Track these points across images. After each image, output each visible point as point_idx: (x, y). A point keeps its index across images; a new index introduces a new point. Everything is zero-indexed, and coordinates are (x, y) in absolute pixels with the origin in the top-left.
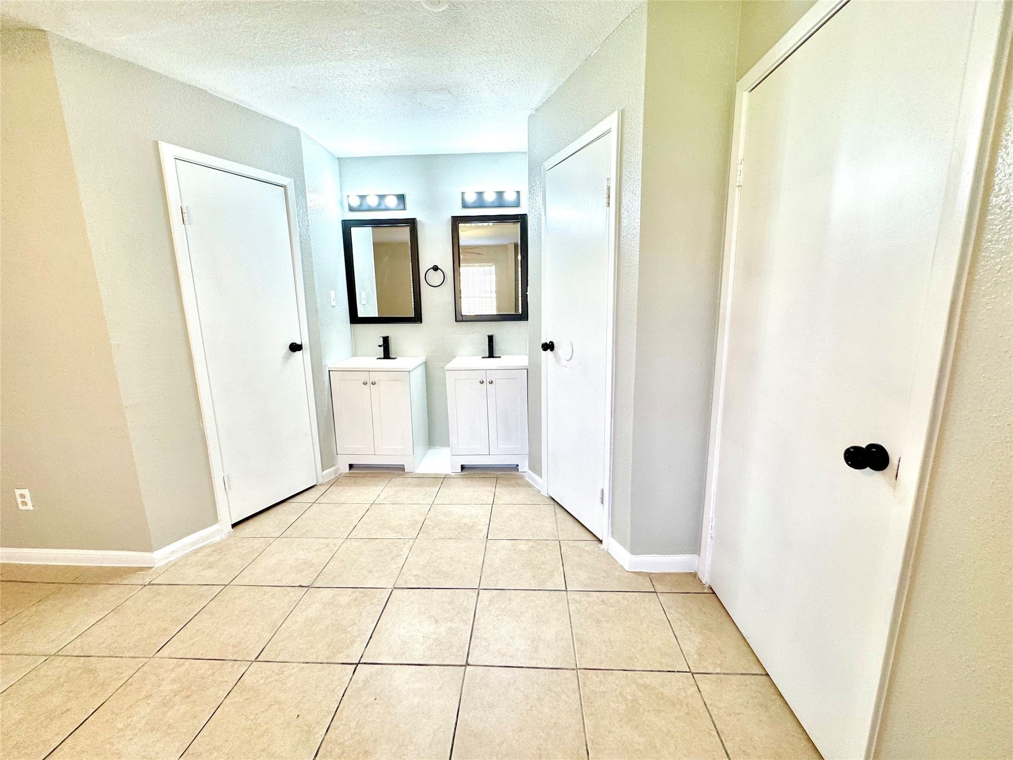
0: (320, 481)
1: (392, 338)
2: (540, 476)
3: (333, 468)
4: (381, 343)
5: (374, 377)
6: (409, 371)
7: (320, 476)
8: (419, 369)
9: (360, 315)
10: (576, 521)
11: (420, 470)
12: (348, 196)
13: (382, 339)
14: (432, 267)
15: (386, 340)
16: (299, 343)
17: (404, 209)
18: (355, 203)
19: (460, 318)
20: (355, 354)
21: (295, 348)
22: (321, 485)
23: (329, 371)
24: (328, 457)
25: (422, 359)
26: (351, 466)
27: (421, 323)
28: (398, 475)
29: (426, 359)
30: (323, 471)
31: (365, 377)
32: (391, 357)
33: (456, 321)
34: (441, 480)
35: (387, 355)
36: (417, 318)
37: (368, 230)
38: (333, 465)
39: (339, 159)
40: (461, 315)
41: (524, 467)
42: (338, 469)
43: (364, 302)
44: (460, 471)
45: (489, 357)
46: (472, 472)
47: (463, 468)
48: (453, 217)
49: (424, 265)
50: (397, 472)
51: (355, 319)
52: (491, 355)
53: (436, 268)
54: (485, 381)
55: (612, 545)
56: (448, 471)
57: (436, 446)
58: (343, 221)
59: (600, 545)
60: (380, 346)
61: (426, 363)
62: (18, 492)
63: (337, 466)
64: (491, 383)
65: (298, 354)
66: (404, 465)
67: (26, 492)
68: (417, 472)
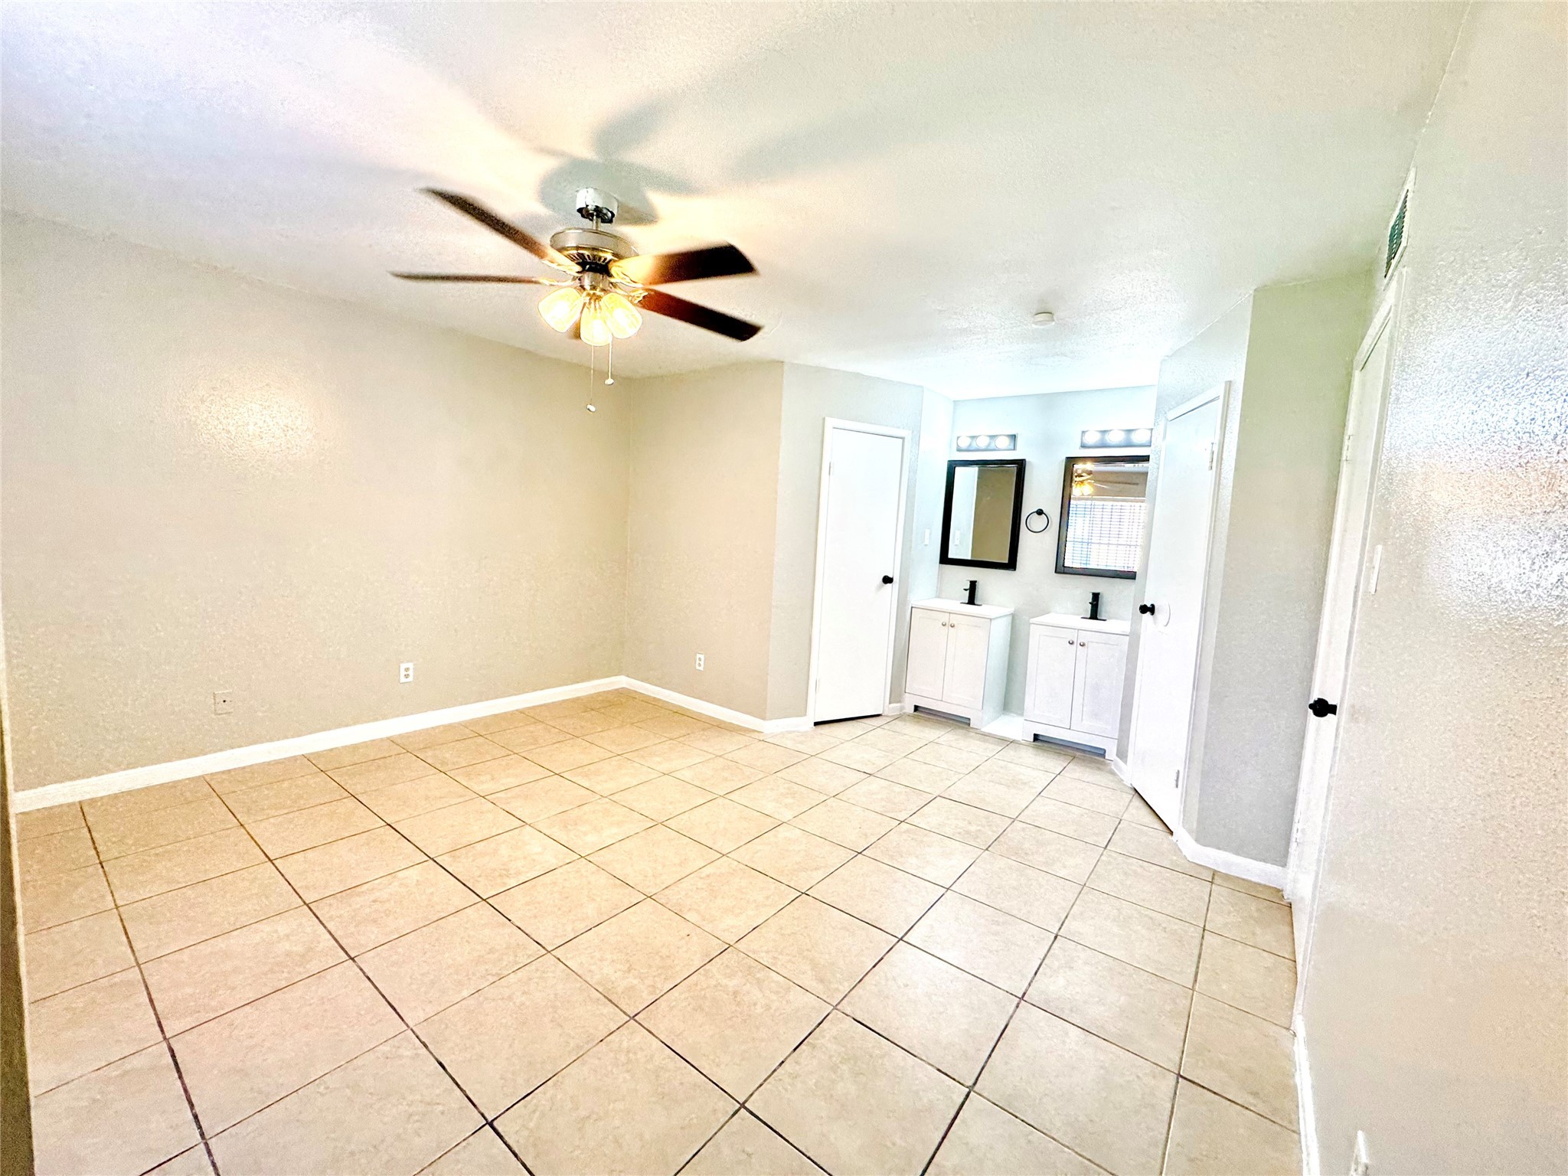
0: (886, 713)
1: (980, 583)
2: (1126, 762)
3: (899, 705)
4: (968, 587)
5: (954, 619)
6: (991, 619)
7: (886, 709)
8: (1005, 619)
9: (950, 556)
10: (1152, 813)
11: (986, 729)
12: (958, 438)
13: (969, 583)
14: (1036, 510)
15: (973, 584)
16: (891, 576)
17: (1014, 449)
18: (964, 444)
19: (1061, 569)
20: (938, 597)
21: (887, 580)
22: (887, 716)
23: (912, 607)
24: (897, 692)
25: (1011, 610)
26: (916, 708)
27: (1015, 570)
28: (963, 728)
29: (1015, 611)
30: (890, 703)
31: (945, 618)
32: (976, 603)
33: (1056, 572)
34: (1007, 742)
35: (971, 601)
36: (1011, 565)
37: (974, 471)
38: (899, 702)
39: (954, 401)
40: (1063, 566)
41: (1111, 754)
42: (902, 708)
43: (957, 542)
44: (1032, 740)
45: (1090, 618)
46: (1046, 745)
47: (1036, 737)
48: (1067, 458)
49: (1028, 508)
50: (961, 725)
51: (945, 559)
52: (1094, 616)
53: (1040, 512)
54: (1075, 642)
55: (1184, 838)
56: (1018, 737)
57: (1012, 712)
58: (949, 461)
59: (1170, 837)
60: (966, 590)
61: (1014, 616)
62: (698, 656)
63: (902, 704)
64: (1083, 645)
65: (889, 585)
66: (969, 719)
67: (702, 657)
68: (982, 730)
